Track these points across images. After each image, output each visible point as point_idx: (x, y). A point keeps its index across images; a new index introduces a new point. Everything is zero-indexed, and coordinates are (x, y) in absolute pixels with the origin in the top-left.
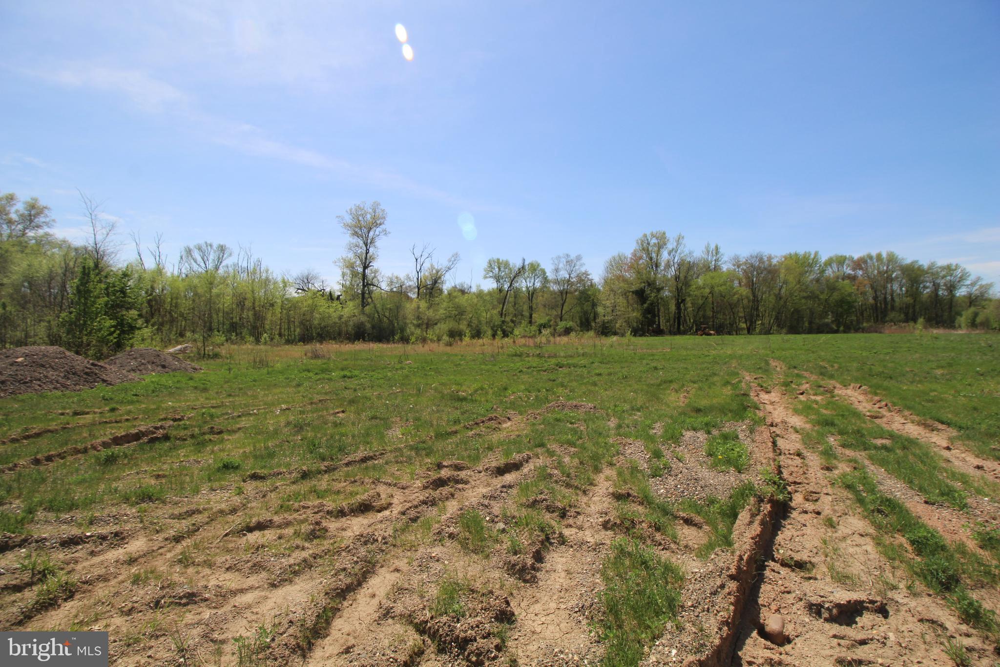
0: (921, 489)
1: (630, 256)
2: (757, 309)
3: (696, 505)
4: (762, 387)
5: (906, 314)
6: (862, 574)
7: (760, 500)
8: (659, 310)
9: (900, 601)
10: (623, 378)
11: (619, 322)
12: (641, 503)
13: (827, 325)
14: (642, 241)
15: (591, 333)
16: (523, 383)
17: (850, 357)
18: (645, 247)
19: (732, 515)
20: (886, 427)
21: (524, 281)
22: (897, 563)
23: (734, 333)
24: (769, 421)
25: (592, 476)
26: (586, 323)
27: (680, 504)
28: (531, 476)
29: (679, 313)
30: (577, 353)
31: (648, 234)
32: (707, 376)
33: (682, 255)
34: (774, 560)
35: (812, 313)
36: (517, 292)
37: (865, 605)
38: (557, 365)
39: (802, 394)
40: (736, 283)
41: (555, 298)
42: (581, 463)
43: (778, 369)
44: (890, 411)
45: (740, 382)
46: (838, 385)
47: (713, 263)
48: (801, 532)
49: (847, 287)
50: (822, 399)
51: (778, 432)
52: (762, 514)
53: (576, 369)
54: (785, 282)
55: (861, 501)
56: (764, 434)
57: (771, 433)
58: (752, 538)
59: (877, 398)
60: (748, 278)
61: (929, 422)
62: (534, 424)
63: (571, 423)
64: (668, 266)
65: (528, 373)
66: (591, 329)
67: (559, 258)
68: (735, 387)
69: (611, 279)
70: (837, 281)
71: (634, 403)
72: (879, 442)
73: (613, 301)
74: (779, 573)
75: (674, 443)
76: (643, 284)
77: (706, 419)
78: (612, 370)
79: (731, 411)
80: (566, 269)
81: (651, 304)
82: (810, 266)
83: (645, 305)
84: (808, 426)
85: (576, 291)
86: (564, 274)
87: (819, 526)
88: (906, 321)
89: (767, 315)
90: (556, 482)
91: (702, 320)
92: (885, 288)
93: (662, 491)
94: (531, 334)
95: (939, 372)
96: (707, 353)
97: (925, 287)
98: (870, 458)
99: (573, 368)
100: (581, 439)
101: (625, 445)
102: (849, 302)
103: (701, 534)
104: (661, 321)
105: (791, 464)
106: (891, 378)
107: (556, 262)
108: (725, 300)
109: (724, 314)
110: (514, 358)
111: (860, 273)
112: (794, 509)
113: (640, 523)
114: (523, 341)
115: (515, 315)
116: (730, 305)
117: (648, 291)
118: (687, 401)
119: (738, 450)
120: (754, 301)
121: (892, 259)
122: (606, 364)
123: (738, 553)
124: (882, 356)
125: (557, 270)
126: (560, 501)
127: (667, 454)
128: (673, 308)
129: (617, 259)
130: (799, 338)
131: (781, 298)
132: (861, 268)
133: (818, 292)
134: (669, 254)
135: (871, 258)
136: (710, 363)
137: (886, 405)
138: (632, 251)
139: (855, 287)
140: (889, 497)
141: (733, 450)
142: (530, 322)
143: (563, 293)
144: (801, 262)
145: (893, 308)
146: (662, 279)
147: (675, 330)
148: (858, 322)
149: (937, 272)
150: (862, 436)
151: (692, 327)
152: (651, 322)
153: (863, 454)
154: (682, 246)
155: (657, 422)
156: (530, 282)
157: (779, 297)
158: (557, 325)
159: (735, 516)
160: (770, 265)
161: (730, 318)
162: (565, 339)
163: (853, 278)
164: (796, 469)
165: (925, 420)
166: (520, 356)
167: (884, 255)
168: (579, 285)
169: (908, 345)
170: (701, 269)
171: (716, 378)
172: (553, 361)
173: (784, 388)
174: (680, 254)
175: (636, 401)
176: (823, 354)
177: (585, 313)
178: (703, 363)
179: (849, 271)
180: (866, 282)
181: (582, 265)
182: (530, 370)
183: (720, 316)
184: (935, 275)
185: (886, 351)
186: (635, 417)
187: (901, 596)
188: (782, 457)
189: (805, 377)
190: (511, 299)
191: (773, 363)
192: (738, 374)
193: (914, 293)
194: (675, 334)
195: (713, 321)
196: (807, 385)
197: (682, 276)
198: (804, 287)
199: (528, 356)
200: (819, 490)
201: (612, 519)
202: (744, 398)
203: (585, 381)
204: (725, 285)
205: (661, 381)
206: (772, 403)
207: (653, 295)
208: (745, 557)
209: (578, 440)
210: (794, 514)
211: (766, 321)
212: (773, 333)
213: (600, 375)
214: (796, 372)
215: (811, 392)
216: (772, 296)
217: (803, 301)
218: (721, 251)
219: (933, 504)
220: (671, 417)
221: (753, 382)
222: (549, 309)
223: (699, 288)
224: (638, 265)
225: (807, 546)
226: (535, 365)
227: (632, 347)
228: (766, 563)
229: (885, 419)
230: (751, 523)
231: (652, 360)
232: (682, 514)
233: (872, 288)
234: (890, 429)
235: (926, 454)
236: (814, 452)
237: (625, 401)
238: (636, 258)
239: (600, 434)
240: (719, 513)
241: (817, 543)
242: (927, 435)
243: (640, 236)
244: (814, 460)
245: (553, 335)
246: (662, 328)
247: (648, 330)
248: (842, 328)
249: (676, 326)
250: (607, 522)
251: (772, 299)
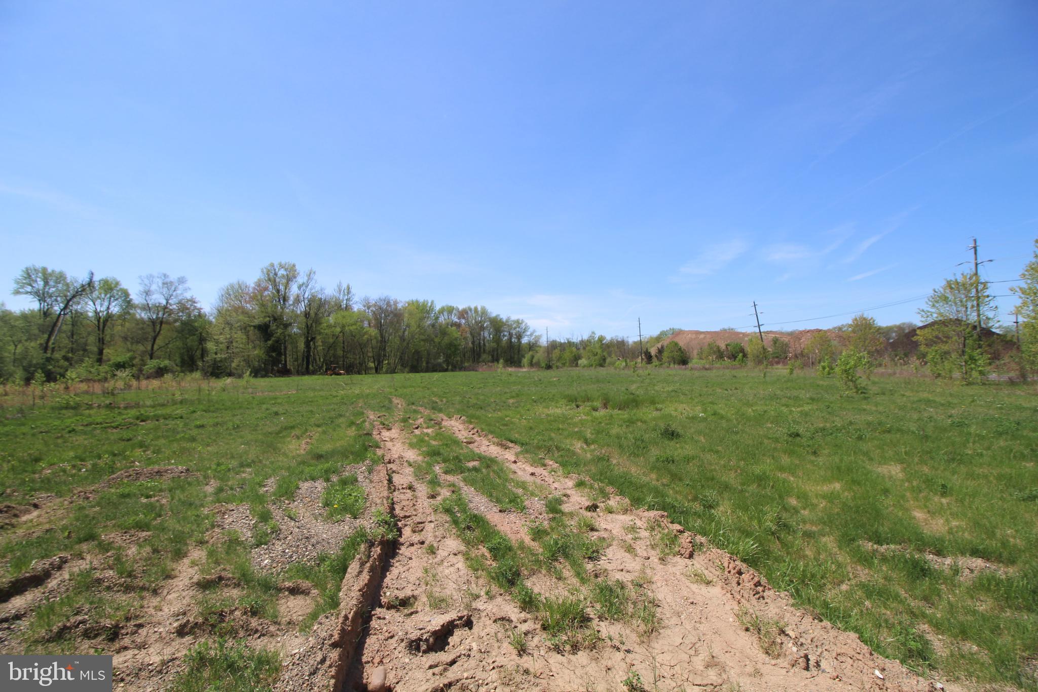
0: (498, 501)
1: (253, 285)
2: (384, 349)
3: (304, 568)
4: (384, 424)
5: (493, 356)
6: (454, 593)
7: (371, 545)
8: (285, 348)
9: (481, 608)
10: (234, 429)
11: (235, 361)
12: (237, 585)
13: (440, 364)
14: (269, 271)
15: (197, 375)
16: (72, 448)
17: (455, 392)
18: (271, 277)
19: (343, 569)
20: (476, 450)
21: (91, 303)
22: (480, 572)
23: (363, 372)
24: (387, 459)
25: (170, 565)
26: (189, 363)
27: (287, 572)
28: (63, 589)
29: (309, 352)
30: (173, 400)
31: (276, 264)
32: (332, 418)
33: (313, 291)
34: (381, 606)
35: (429, 354)
36: (78, 319)
37: (455, 623)
38: (138, 418)
39: (417, 428)
40: (366, 324)
41: (143, 329)
42: (156, 551)
43: (399, 406)
44: (480, 436)
45: (364, 421)
46: (445, 418)
47: (345, 302)
48: (407, 567)
49: (454, 333)
50: (432, 431)
51: (394, 469)
52: (371, 559)
53: (167, 422)
54: (408, 326)
55: (456, 522)
56: (381, 473)
57: (387, 471)
58: (360, 590)
59: (471, 426)
60: (376, 319)
61: (504, 442)
62: (81, 508)
63: (148, 497)
64: (297, 300)
65: (85, 433)
66: (197, 369)
67: (151, 277)
68: (359, 427)
69: (227, 310)
70: (447, 327)
71: (244, 458)
72: (471, 464)
73: (228, 336)
74: (384, 618)
75: (287, 499)
76: (268, 319)
77: (326, 466)
78: (220, 420)
79: (352, 453)
80: (162, 293)
81: (277, 341)
82: (428, 312)
83: (270, 342)
84: (420, 458)
85: (176, 321)
86: (158, 299)
87: (423, 556)
88: (493, 361)
89: (392, 355)
90: (109, 588)
91: (332, 360)
92: (480, 335)
93: (266, 562)
94: (100, 377)
95: (511, 401)
96: (334, 394)
97: (504, 336)
98: (465, 480)
99: (162, 421)
100: (160, 516)
101: (224, 513)
102: (455, 345)
103: (308, 602)
104: (288, 359)
105: (404, 498)
106: (481, 408)
107: (146, 282)
108: (356, 340)
109: (354, 354)
110: (64, 411)
111: (463, 321)
112: (403, 544)
113: (232, 612)
114: (84, 387)
115: (72, 350)
116: (360, 345)
117: (273, 327)
118: (309, 447)
119: (355, 494)
120: (381, 341)
121: (484, 312)
122: (213, 412)
123: (343, 613)
124: (476, 390)
125: (147, 293)
126: (109, 617)
127: (277, 514)
128: (301, 346)
129: (237, 287)
130: (418, 376)
131: (404, 340)
132: (464, 318)
133: (433, 336)
134: (299, 288)
135: (470, 310)
136: (337, 404)
137: (477, 432)
138: (256, 280)
139: (460, 333)
140: (476, 512)
141: (350, 495)
142: (100, 361)
143: (156, 325)
144: (421, 308)
145: (484, 350)
146: (290, 314)
147: (304, 370)
148: (462, 362)
149: (511, 325)
150: (460, 461)
151: (322, 367)
152: (276, 362)
153: (459, 477)
154: (314, 281)
155: (270, 476)
156: (101, 305)
157: (402, 339)
158: (145, 365)
159: (344, 570)
160: (396, 309)
161: (360, 358)
162: (155, 383)
163: (458, 325)
164: (407, 503)
165: (502, 441)
166: (74, 408)
167: (479, 309)
168: (181, 314)
169: (493, 380)
170: (333, 307)
171: (341, 420)
172: (133, 412)
173: (402, 424)
174: (311, 289)
175: (248, 455)
176: (435, 390)
177: (189, 350)
178: (330, 404)
179: (456, 320)
180: (467, 329)
181: (186, 290)
182: (89, 428)
183: (350, 356)
184: (510, 326)
185: (479, 386)
186: (244, 475)
187: (482, 603)
188: (396, 493)
189: (421, 412)
190: (64, 327)
191: (396, 401)
192: (363, 413)
193: (498, 340)
194: (303, 374)
195: (344, 361)
196: (422, 420)
197: (312, 313)
198: (422, 331)
199: (90, 407)
200: (424, 520)
201: (191, 619)
202: (367, 438)
203: (178, 436)
204: (355, 324)
205: (282, 428)
206: (392, 440)
207: (279, 331)
208: (350, 616)
209: (155, 519)
210: (403, 550)
211: (392, 361)
212: (397, 372)
213: (202, 426)
214: (414, 407)
215: (424, 426)
216: (398, 338)
217: (422, 343)
218: (353, 291)
219: (505, 511)
220: (289, 469)
221: (376, 421)
222: (132, 343)
223: (329, 326)
224: (262, 296)
225: (410, 581)
226: (99, 420)
227: (250, 390)
228: (373, 613)
229: (476, 444)
230: (360, 572)
231: (273, 404)
232: (287, 584)
233: (471, 334)
234: (479, 452)
235: (502, 470)
236: (423, 483)
237: (233, 457)
238: (260, 288)
239: (191, 504)
240: (329, 571)
241: (420, 574)
242: (503, 453)
243: (266, 264)
244: (423, 490)
245: (137, 377)
246: (288, 367)
247: (273, 369)
248: (450, 367)
249: (305, 366)
250: (183, 627)
251: (397, 340)
